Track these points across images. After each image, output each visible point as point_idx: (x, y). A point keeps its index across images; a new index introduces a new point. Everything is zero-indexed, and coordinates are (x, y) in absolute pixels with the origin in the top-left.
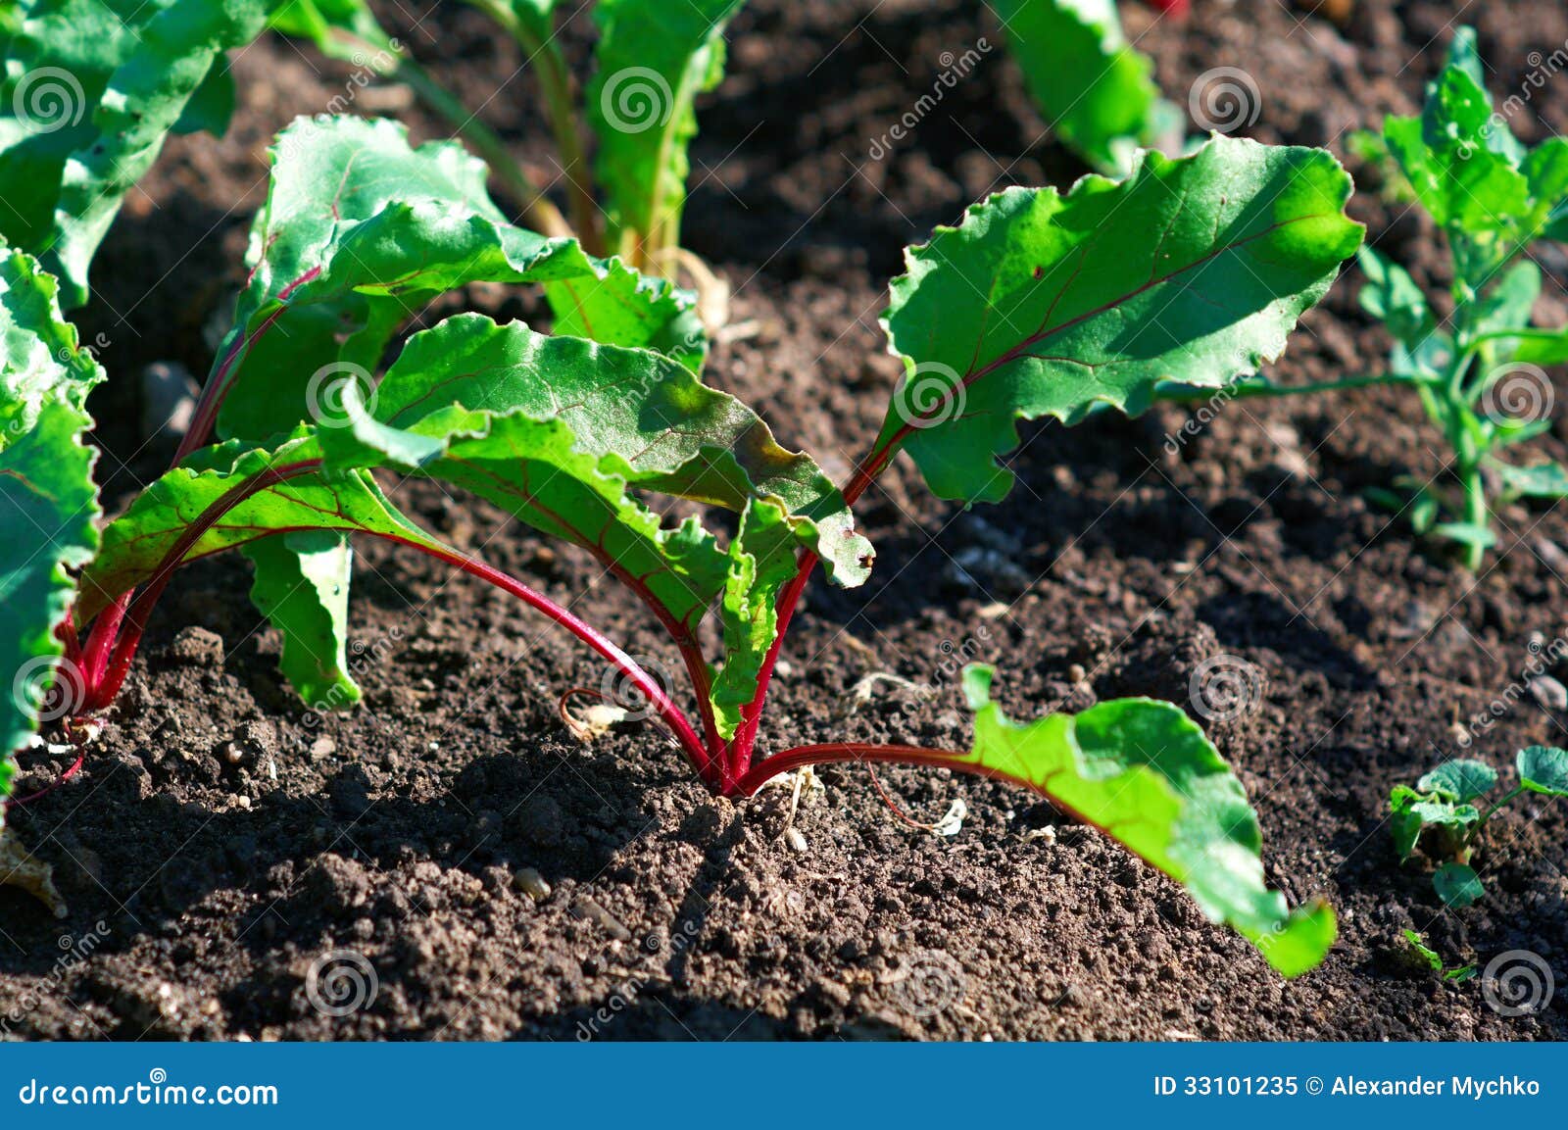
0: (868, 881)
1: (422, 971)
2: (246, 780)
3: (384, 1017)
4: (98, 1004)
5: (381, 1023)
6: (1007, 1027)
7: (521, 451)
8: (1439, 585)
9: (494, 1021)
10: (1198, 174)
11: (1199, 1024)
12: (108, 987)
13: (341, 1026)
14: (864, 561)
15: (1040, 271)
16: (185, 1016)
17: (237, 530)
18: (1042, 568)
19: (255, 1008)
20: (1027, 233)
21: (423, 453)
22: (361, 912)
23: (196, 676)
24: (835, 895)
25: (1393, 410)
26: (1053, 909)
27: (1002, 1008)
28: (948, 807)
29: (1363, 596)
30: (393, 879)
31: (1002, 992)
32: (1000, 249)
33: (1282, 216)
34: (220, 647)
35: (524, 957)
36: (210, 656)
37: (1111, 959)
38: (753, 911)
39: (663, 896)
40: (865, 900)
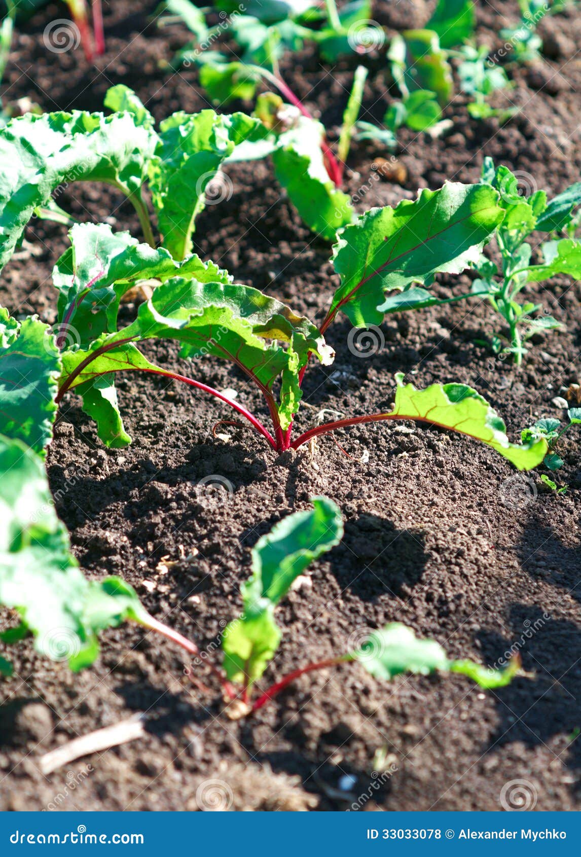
0: (348, 475)
1: (203, 514)
2: (100, 471)
3: (192, 532)
4: (78, 545)
5: (192, 535)
6: (416, 513)
7: (211, 321)
8: (509, 370)
9: (234, 528)
10: (442, 197)
11: (480, 510)
12: (81, 538)
13: (177, 538)
14: (332, 355)
15: (387, 238)
16: (116, 542)
17: (87, 375)
18: (364, 376)
19: (140, 537)
20: (381, 224)
21: (180, 324)
22: (171, 500)
23: (66, 440)
24: (338, 480)
25: (473, 313)
26: (418, 477)
27: (412, 508)
28: (362, 453)
29: (482, 376)
30: (180, 488)
31: (409, 503)
32: (370, 231)
33: (473, 211)
34: (73, 428)
35: (236, 508)
36: (70, 432)
37: (444, 491)
38: (312, 486)
39: (278, 484)
40: (349, 481)
